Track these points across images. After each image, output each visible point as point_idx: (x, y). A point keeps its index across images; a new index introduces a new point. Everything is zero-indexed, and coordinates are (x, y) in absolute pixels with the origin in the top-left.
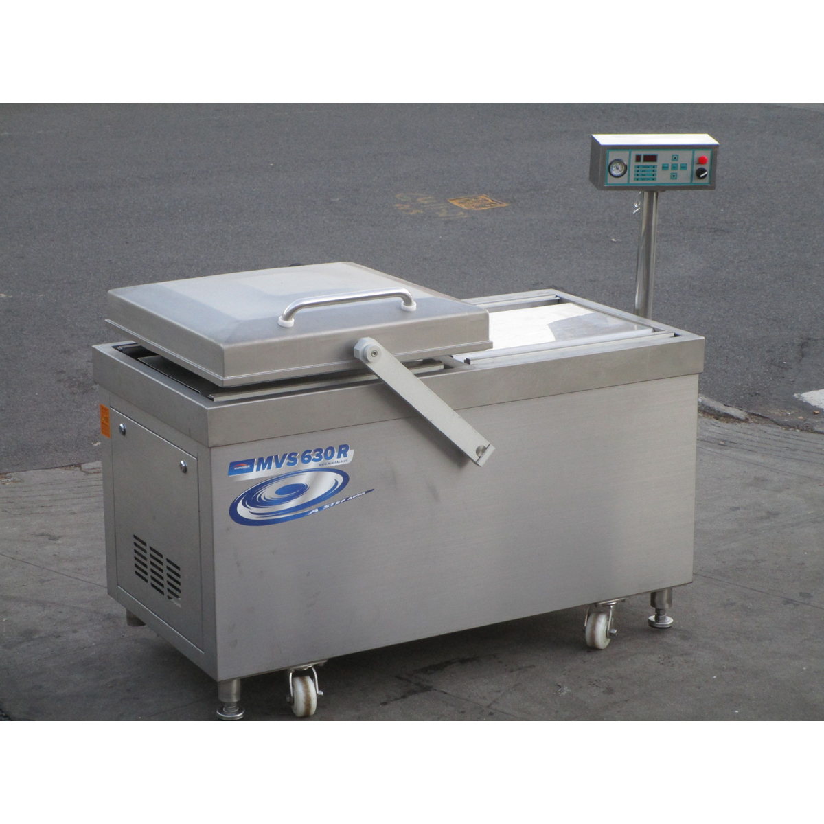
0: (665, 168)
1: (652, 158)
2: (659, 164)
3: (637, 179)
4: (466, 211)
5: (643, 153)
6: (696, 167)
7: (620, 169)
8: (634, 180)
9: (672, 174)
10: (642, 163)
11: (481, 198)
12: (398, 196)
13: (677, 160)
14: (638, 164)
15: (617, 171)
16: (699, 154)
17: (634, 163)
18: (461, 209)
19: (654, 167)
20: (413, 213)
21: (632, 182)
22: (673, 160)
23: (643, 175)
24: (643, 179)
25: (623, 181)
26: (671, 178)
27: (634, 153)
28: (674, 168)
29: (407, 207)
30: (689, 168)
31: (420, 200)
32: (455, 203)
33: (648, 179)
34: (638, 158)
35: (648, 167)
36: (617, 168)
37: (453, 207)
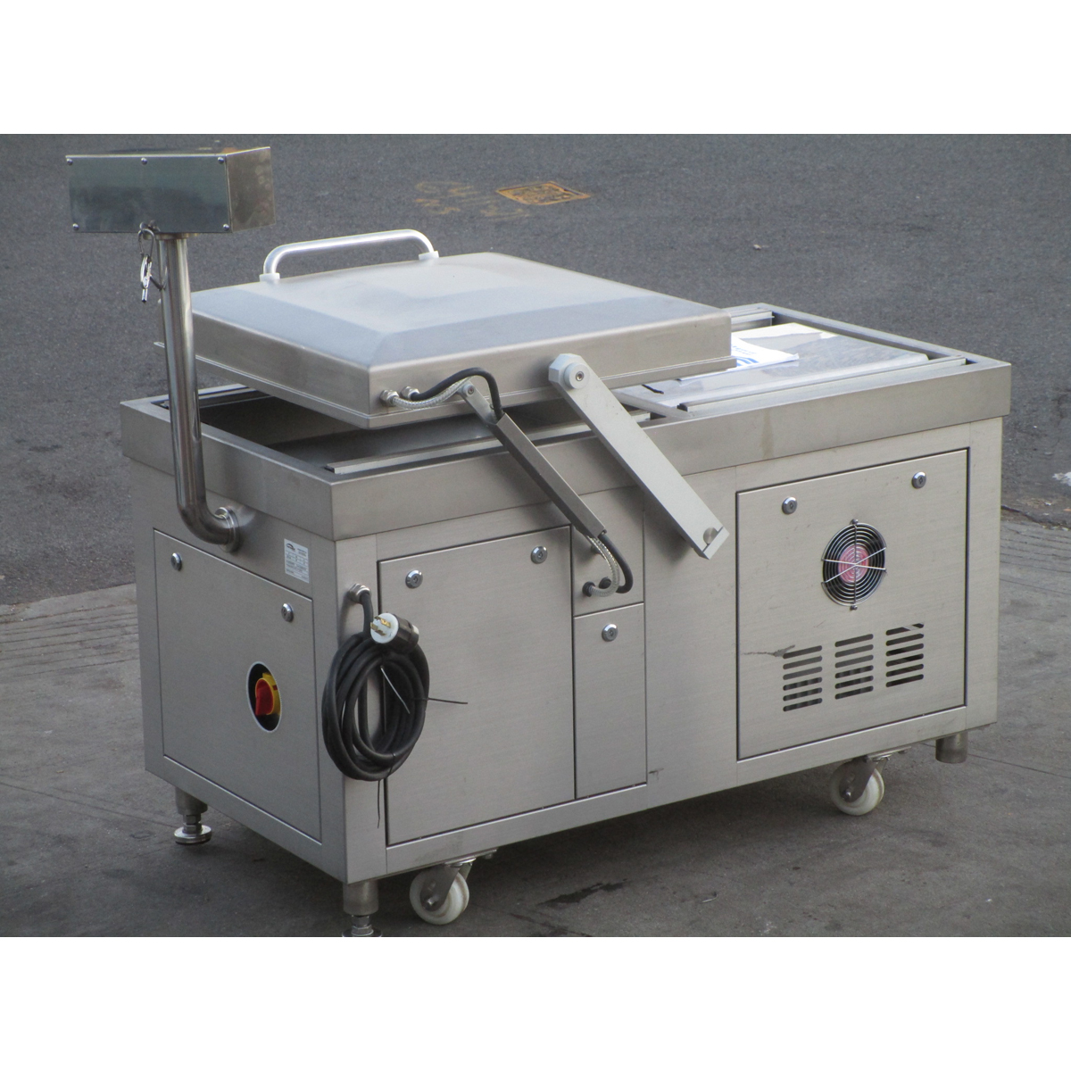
4: (529, 207)
11: (546, 186)
12: (419, 186)
18: (519, 205)
20: (446, 211)
29: (435, 202)
31: (454, 192)
32: (509, 195)
37: (506, 201)
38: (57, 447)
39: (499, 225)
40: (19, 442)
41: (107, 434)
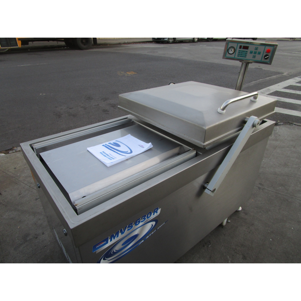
0: (251, 52)
1: (246, 48)
2: (249, 51)
3: (239, 56)
4: (130, 75)
5: (243, 45)
6: (265, 54)
7: (233, 51)
8: (237, 56)
9: (253, 55)
10: (242, 50)
11: (132, 72)
12: (118, 72)
13: (257, 50)
14: (240, 50)
15: (231, 52)
16: (267, 48)
17: (238, 49)
18: (129, 74)
19: (246, 52)
20: (121, 75)
21: (236, 57)
22: (255, 50)
23: (241, 55)
24: (241, 56)
25: (232, 56)
26: (253, 58)
27: (239, 45)
28: (255, 53)
29: (120, 74)
30: (262, 54)
31: (122, 73)
32: (128, 73)
33: (243, 57)
34: (240, 47)
35: (244, 51)
36: (231, 51)
37: (128, 74)
38: (73, 108)
39: (127, 77)
40: (68, 107)
41: (80, 106)
